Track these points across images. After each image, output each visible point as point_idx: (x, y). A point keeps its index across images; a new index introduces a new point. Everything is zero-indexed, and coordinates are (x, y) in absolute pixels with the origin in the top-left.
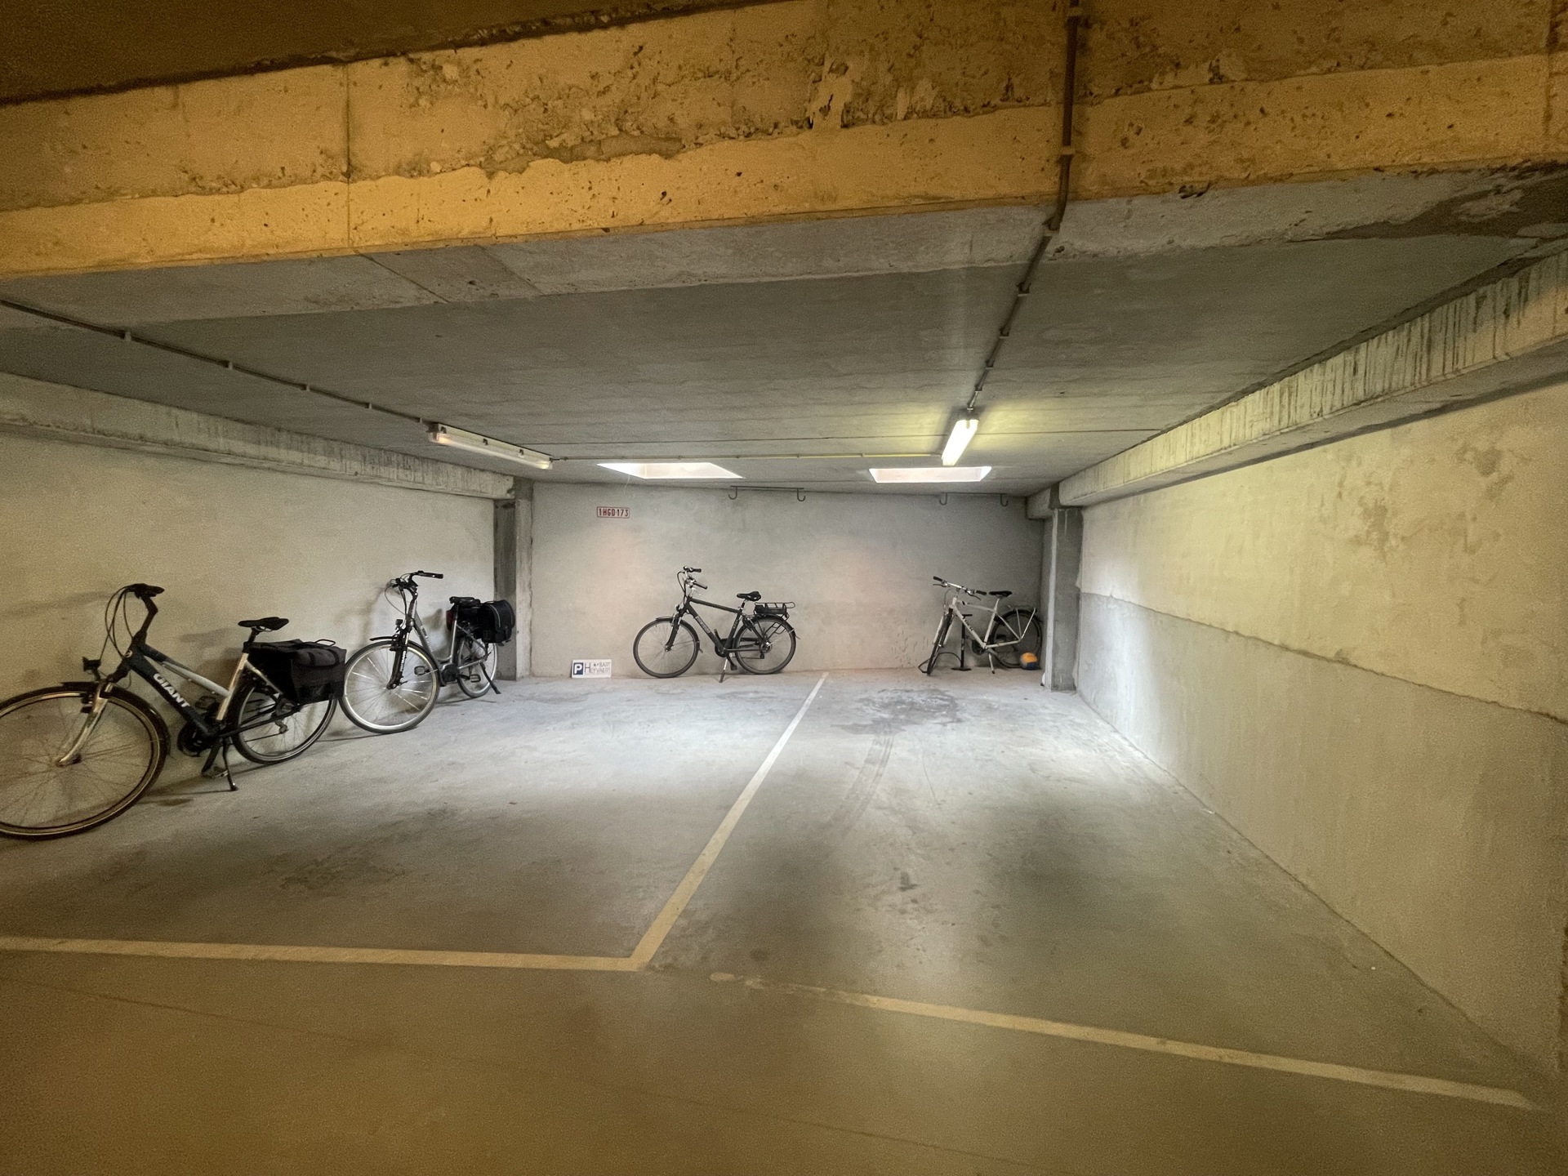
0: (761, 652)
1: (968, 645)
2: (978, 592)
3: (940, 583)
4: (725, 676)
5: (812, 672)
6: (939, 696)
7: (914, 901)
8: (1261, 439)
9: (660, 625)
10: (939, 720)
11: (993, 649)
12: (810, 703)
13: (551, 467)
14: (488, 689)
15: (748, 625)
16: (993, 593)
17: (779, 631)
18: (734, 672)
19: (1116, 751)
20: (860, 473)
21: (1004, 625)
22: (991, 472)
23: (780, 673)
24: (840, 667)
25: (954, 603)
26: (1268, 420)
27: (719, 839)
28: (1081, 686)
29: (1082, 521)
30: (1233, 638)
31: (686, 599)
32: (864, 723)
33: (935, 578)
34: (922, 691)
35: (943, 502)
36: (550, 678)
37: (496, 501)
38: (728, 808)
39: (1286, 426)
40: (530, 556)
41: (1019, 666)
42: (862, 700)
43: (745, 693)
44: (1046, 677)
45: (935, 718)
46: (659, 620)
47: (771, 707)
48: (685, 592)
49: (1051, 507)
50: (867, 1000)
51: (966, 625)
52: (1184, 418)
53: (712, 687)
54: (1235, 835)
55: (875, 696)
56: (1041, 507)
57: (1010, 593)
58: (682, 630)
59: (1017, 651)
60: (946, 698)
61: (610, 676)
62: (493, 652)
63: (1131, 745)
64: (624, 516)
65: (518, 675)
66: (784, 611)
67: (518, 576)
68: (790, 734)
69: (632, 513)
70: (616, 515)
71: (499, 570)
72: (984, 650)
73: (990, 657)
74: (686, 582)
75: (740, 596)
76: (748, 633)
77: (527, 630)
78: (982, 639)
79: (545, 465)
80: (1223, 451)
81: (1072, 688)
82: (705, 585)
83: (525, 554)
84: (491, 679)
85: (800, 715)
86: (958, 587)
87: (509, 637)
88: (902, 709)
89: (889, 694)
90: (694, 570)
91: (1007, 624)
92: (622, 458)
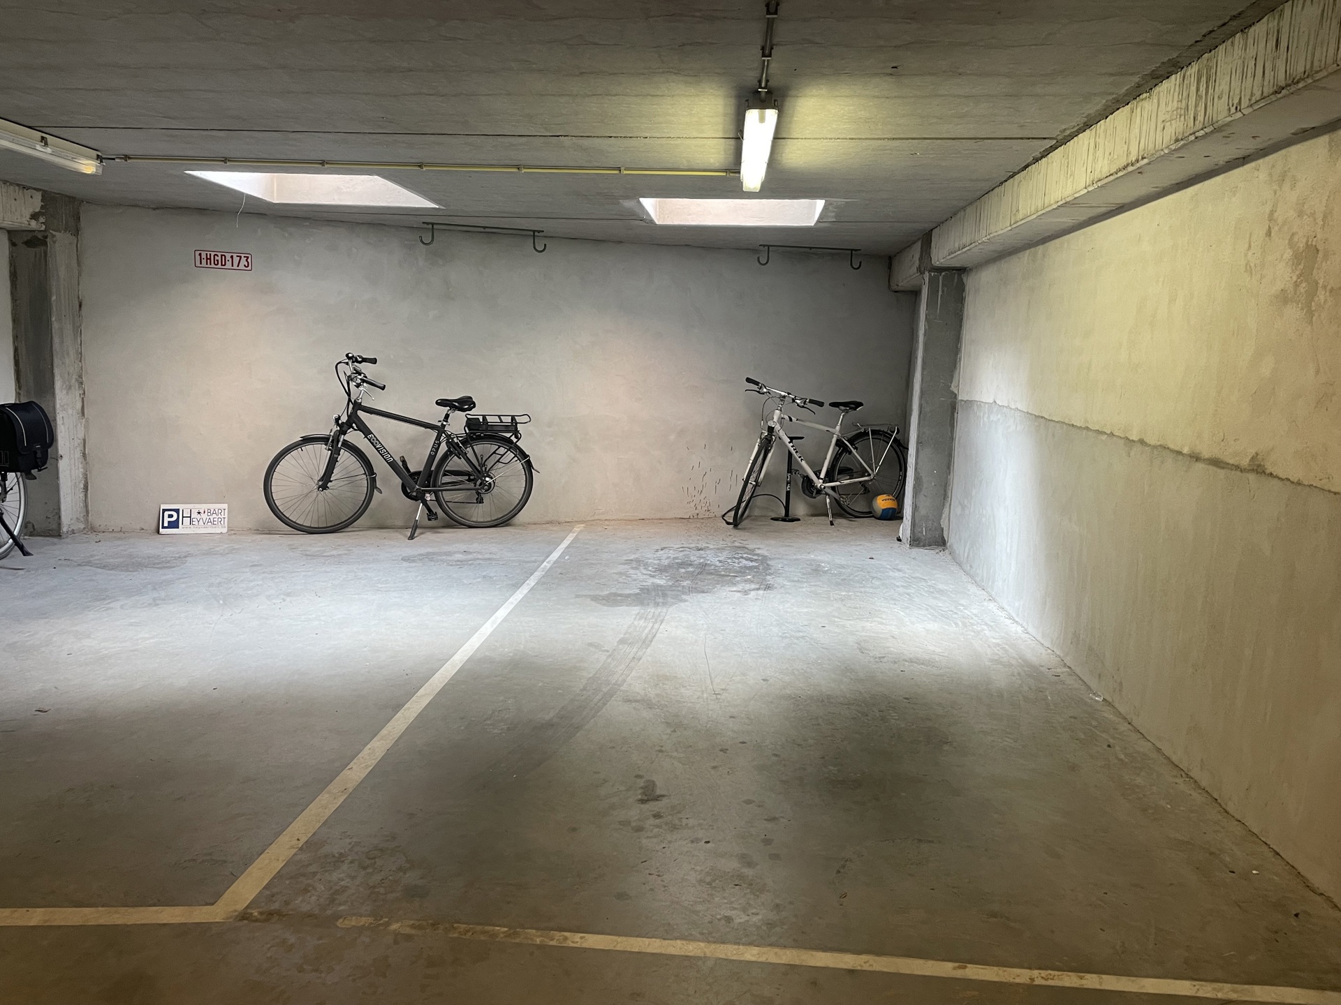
0: (478, 494)
1: (797, 484)
2: (811, 401)
3: (755, 387)
4: (418, 531)
5: (558, 524)
6: (745, 556)
7: (657, 816)
8: (1173, 147)
9: (309, 448)
10: (740, 587)
11: (833, 488)
12: (549, 566)
13: (100, 172)
14: (10, 549)
15: (455, 449)
16: (834, 405)
17: (504, 460)
18: (433, 523)
19: (986, 624)
20: (628, 204)
21: (850, 452)
22: (825, 208)
23: (507, 525)
24: (603, 517)
25: (776, 419)
26: (1183, 117)
27: (376, 749)
28: (952, 540)
29: (963, 290)
30: (1137, 449)
31: (351, 406)
32: (627, 592)
33: (749, 380)
34: (722, 549)
35: (763, 261)
36: (122, 533)
37: (12, 234)
38: (398, 707)
39: (1201, 127)
40: (78, 331)
41: (870, 514)
42: (629, 562)
43: (449, 554)
44: (905, 529)
45: (734, 584)
46: (307, 440)
47: (484, 574)
48: (349, 394)
49: (921, 271)
50: (566, 939)
51: (794, 452)
52: (1081, 120)
53: (398, 545)
54: (1124, 727)
55: (649, 555)
56: (908, 272)
57: (860, 404)
58: (345, 457)
59: (869, 492)
60: (755, 557)
61: (225, 530)
62: (16, 488)
63: (1010, 618)
64: (241, 267)
65: (64, 529)
66: (513, 427)
67: (56, 361)
68: (512, 607)
69: (256, 262)
70: (229, 265)
71: (23, 351)
72: (819, 491)
73: (828, 501)
74: (350, 379)
75: (441, 403)
76: (456, 463)
77: (78, 454)
78: (817, 474)
79: (88, 167)
80: (1130, 169)
81: (939, 542)
82: (381, 383)
83: (68, 329)
84: (16, 533)
85: (532, 582)
86: (783, 394)
87: (45, 463)
88: (687, 572)
89: (672, 554)
90: (364, 360)
91: (854, 451)
92: (226, 162)
